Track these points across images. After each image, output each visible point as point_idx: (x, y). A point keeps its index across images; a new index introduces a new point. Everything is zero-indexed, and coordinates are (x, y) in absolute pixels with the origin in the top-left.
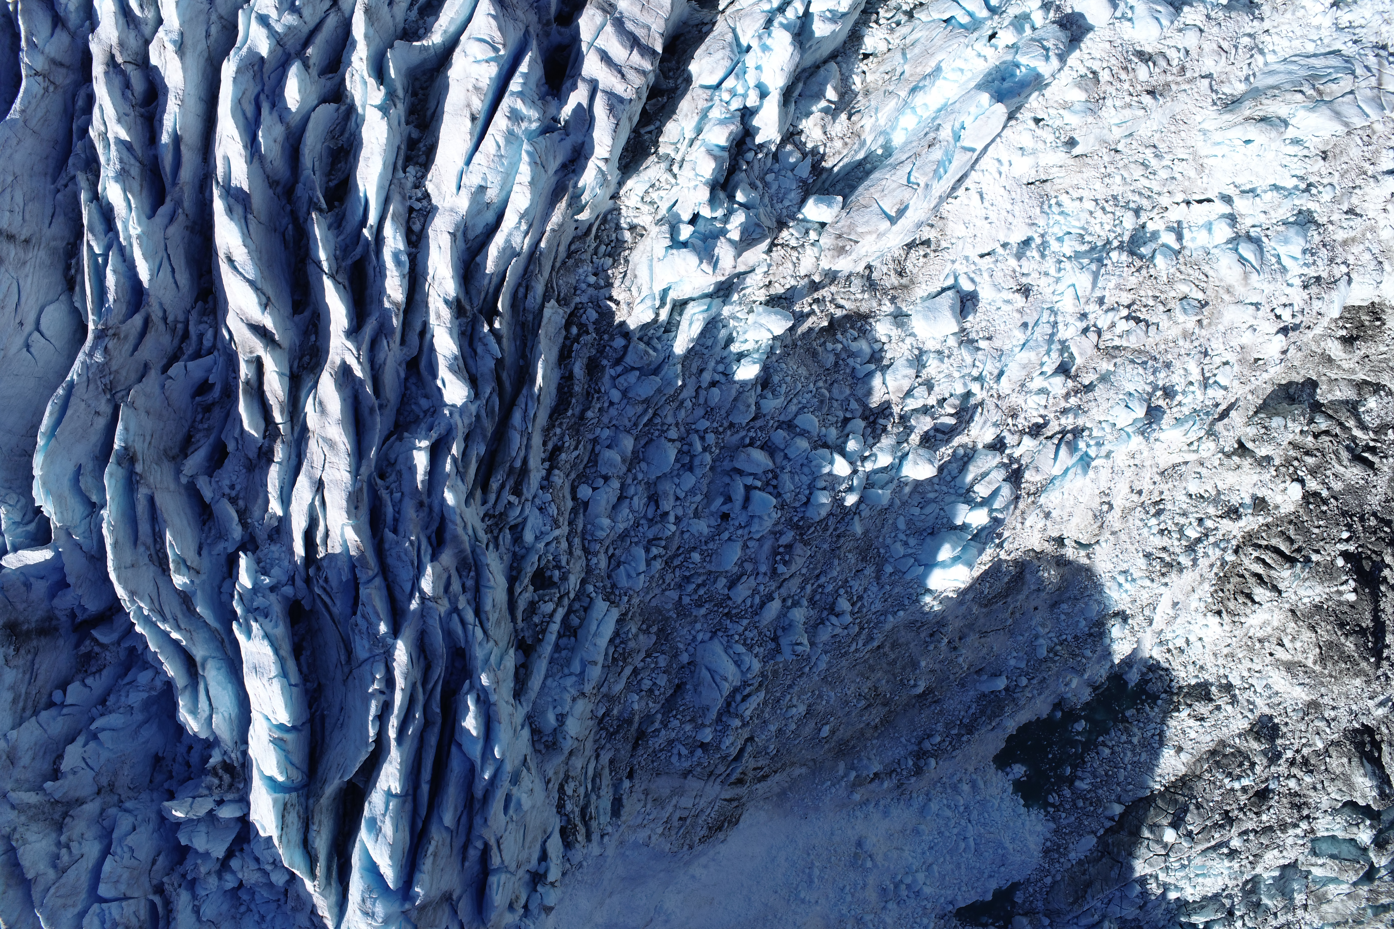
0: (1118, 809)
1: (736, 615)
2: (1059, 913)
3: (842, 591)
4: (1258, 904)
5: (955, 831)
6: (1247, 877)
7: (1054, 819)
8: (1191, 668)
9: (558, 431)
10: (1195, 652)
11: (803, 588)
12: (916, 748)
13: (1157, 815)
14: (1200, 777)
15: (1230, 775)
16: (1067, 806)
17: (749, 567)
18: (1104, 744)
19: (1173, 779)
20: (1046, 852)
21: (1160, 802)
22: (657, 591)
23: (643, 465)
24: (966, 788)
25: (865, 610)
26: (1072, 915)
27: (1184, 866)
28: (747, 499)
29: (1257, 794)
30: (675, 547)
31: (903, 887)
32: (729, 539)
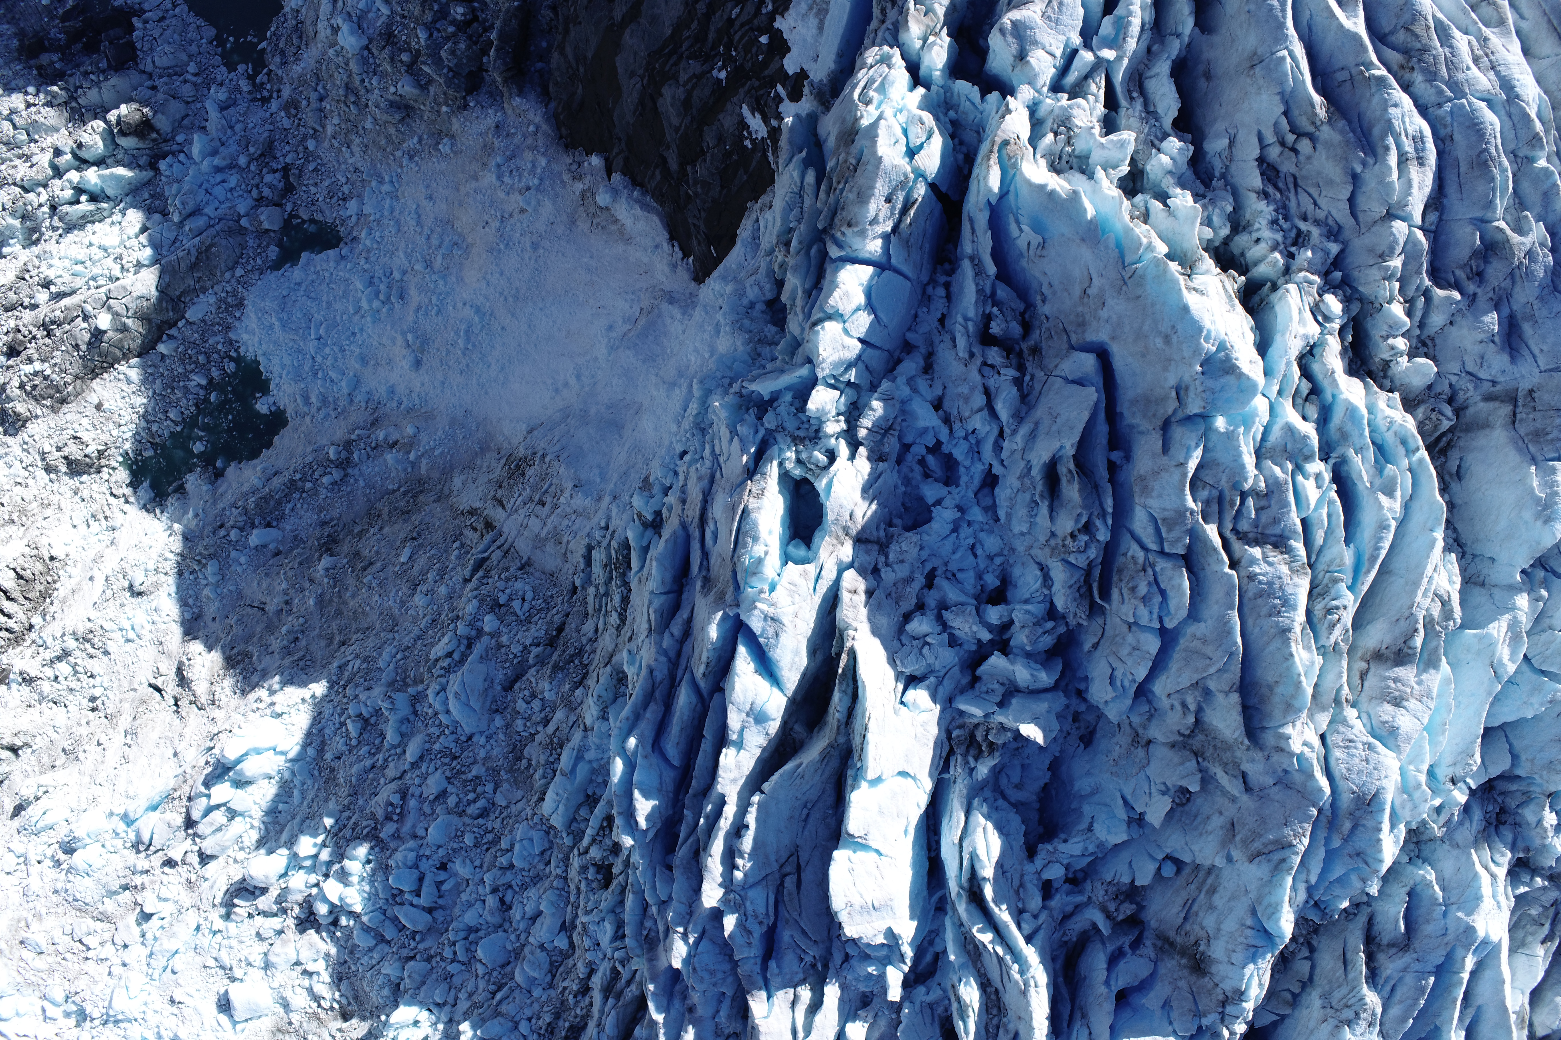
0: (162, 348)
1: (445, 756)
2: (230, 232)
3: (354, 742)
4: (24, 218)
5: (327, 350)
6: (35, 250)
7: (231, 342)
8: (86, 494)
9: (578, 1011)
10: (81, 512)
11: (386, 760)
12: (350, 471)
13: (120, 340)
14: (77, 377)
15: (46, 378)
16: (215, 356)
17: (427, 808)
18: (176, 423)
19: (105, 375)
20: (240, 305)
21: (119, 353)
22: (514, 809)
23: (509, 948)
24: (313, 399)
25: (338, 710)
26: (212, 231)
27: (94, 279)
28: (421, 879)
29: (18, 354)
30: (488, 855)
31: (382, 297)
32: (440, 847)
